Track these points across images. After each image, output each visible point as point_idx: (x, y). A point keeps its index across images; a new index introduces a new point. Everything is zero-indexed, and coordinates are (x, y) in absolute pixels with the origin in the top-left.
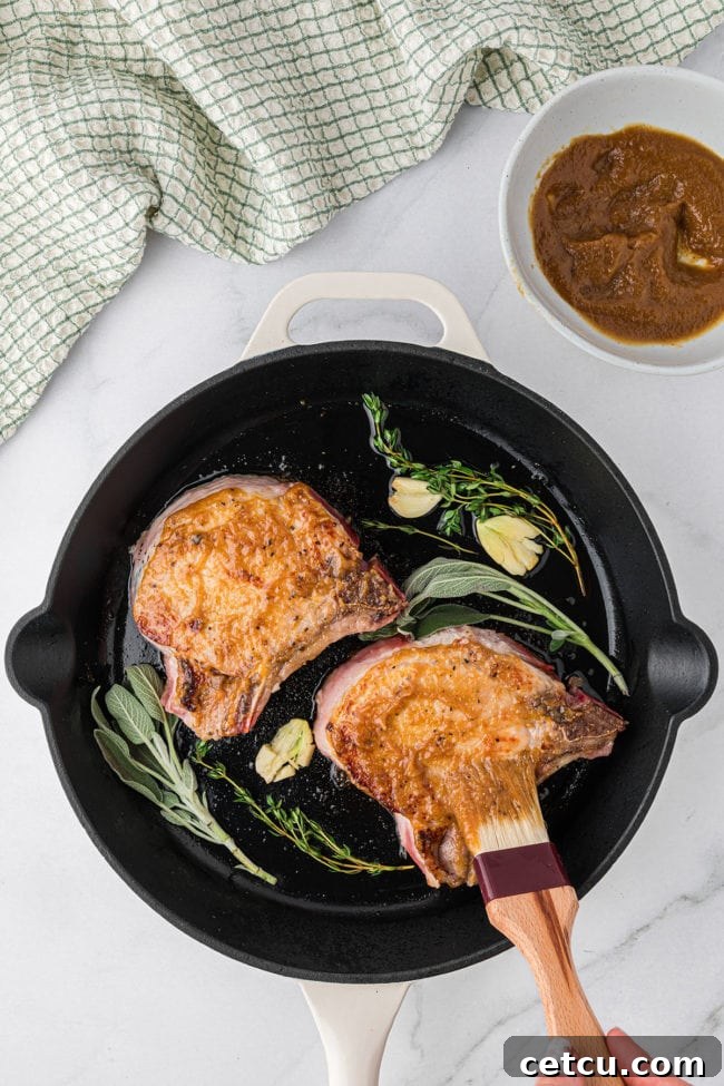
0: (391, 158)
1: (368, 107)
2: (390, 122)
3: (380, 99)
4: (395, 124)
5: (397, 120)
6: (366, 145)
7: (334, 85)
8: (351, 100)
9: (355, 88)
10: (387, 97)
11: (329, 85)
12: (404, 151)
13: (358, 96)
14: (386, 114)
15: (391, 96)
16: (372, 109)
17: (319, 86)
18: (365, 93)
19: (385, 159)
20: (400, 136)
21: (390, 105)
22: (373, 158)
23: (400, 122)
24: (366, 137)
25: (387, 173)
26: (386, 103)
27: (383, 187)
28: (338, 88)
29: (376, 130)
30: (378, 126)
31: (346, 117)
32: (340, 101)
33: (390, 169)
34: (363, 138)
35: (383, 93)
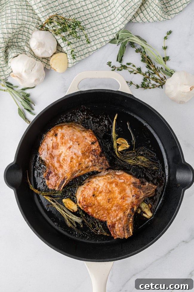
0: (107, 37)
1: (100, 23)
2: (107, 27)
3: (103, 21)
4: (108, 27)
5: (108, 26)
6: (100, 33)
7: (91, 18)
8: (95, 22)
9: (97, 18)
10: (105, 20)
11: (89, 18)
12: (111, 35)
13: (97, 20)
14: (105, 25)
15: (106, 20)
16: (102, 24)
17: (87, 19)
18: (99, 20)
19: (106, 37)
20: (109, 30)
21: (106, 22)
22: (103, 37)
23: (109, 27)
24: (100, 31)
25: (106, 41)
26: (105, 22)
27: (106, 45)
28: (92, 19)
29: (103, 29)
30: (103, 28)
31: (95, 26)
32: (93, 22)
33: (107, 39)
34: (100, 32)
35: (104, 19)
